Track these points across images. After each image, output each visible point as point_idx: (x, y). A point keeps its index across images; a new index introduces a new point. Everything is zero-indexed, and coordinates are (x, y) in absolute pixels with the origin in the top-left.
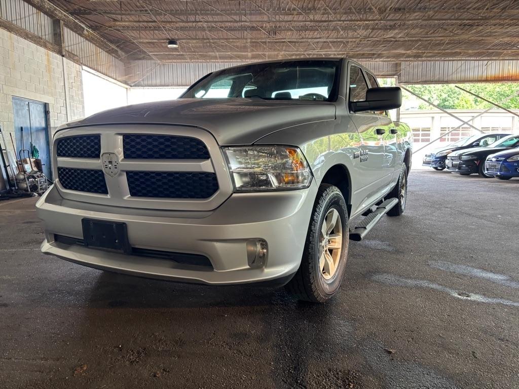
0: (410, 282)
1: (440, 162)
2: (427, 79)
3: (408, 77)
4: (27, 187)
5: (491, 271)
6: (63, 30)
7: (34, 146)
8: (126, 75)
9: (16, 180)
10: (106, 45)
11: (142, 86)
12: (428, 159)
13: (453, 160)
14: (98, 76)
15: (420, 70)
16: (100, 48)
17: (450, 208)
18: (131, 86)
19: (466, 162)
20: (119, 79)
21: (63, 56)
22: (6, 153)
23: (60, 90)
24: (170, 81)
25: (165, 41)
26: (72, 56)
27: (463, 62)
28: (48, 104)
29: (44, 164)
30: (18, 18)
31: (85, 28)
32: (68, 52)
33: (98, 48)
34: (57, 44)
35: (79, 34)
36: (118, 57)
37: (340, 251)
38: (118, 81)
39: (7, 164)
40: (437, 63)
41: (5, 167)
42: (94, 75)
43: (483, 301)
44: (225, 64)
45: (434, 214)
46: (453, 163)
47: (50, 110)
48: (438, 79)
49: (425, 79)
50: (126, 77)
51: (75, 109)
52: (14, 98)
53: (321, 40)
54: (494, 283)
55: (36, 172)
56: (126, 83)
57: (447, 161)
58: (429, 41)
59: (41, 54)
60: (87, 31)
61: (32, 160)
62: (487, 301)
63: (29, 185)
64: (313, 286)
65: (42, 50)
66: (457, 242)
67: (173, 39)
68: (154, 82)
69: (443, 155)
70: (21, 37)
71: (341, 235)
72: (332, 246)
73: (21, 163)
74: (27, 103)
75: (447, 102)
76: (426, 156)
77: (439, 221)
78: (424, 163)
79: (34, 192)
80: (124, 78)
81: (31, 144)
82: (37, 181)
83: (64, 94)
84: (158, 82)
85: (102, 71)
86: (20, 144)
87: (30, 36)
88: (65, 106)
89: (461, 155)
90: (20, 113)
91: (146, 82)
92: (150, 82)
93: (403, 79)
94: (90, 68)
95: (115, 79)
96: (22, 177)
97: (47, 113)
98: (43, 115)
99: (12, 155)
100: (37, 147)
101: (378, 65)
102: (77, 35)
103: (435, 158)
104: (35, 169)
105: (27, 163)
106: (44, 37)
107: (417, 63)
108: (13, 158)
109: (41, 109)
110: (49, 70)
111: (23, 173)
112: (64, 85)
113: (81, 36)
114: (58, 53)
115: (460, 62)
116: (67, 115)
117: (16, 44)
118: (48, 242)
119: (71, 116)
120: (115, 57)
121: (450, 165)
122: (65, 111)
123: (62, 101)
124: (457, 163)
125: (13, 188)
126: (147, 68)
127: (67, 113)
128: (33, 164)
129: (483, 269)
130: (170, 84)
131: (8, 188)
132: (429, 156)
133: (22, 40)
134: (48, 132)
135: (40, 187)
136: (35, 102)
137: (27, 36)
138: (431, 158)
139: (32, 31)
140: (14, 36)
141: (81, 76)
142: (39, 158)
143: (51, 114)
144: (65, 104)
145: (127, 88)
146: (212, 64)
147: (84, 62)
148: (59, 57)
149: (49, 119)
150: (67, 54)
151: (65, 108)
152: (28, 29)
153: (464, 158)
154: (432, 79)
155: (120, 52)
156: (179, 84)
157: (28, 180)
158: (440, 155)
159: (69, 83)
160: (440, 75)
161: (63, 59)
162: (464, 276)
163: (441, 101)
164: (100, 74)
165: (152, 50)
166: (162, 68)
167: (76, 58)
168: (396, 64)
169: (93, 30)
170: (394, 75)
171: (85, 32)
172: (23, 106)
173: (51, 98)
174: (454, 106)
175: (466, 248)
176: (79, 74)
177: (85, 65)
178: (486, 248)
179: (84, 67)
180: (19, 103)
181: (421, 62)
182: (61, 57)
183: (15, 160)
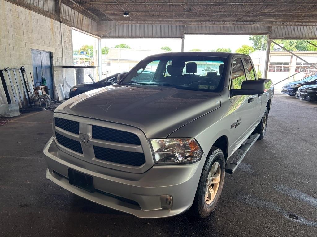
0: (261, 203)
1: (293, 92)
2: (289, 37)
3: (276, 35)
4: (40, 104)
5: (313, 196)
6: (61, 5)
7: (44, 78)
8: (98, 31)
9: (34, 99)
10: (87, 12)
11: (107, 37)
12: (285, 89)
13: (301, 92)
14: (81, 32)
15: (284, 31)
16: (82, 14)
17: (295, 134)
18: (101, 37)
19: (310, 94)
20: (93, 33)
21: (61, 22)
22: (28, 84)
23: (59, 43)
24: (124, 35)
25: (122, 12)
26: (66, 22)
27: (313, 27)
28: (52, 52)
29: (49, 90)
30: (34, 2)
31: (74, 3)
32: (64, 19)
33: (82, 15)
34: (57, 15)
35: (70, 7)
36: (94, 19)
37: (218, 184)
38: (93, 34)
39: (29, 91)
40: (296, 27)
41: (27, 92)
42: (79, 31)
43: (304, 223)
44: (159, 25)
45: (283, 139)
46: (302, 93)
47: (53, 56)
48: (296, 36)
49: (287, 37)
50: (98, 32)
51: (67, 54)
52: (32, 50)
53: (220, 13)
54: (313, 207)
55: (45, 95)
56: (98, 35)
57: (297, 92)
58: (291, 14)
59: (48, 21)
60: (75, 5)
61: (43, 87)
62: (307, 223)
63: (40, 103)
64: (200, 212)
65: (48, 19)
66: (295, 167)
67: (126, 12)
68: (115, 35)
69: (295, 87)
70: (36, 12)
71: (220, 175)
72: (214, 182)
73: (36, 89)
74: (40, 52)
75: (302, 45)
76: (284, 87)
77: (286, 147)
78: (282, 91)
79: (44, 107)
80: (97, 33)
81: (42, 77)
82: (45, 101)
83: (61, 45)
84: (117, 35)
85: (83, 29)
86: (36, 77)
87: (41, 11)
88: (62, 53)
89: (307, 89)
90: (36, 58)
91: (110, 35)
92: (112, 35)
93: (273, 35)
94: (77, 28)
95: (92, 34)
96: (37, 98)
97: (51, 57)
98: (49, 59)
99: (31, 85)
100: (45, 79)
101: (257, 27)
102: (69, 8)
103: (290, 89)
104: (44, 93)
105: (40, 89)
106: (49, 10)
107: (283, 26)
108: (32, 86)
109: (48, 55)
110: (53, 31)
111: (37, 96)
112: (62, 40)
113: (72, 8)
114: (58, 21)
115: (312, 27)
116: (63, 58)
117: (33, 17)
118: (50, 172)
119: (65, 58)
120: (91, 19)
121: (299, 95)
122: (62, 56)
123: (60, 50)
124: (304, 94)
125: (32, 105)
126: (111, 27)
127: (63, 57)
128: (43, 90)
129: (308, 194)
130: (124, 36)
131: (29, 104)
132: (286, 87)
133: (37, 14)
134: (52, 69)
135: (47, 105)
136: (44, 51)
137: (39, 11)
138: (287, 89)
139: (43, 8)
140: (32, 12)
141: (71, 33)
142: (47, 86)
143: (54, 58)
144: (61, 52)
145: (98, 38)
146: (151, 25)
147: (73, 25)
148: (58, 23)
149: (52, 61)
150: (63, 21)
151: (62, 54)
152: (40, 6)
153: (309, 91)
154: (292, 36)
155: (95, 16)
156: (130, 36)
157: (40, 100)
158: (294, 87)
159: (64, 38)
160: (298, 34)
161: (60, 24)
162: (296, 199)
163: (298, 44)
164: (82, 31)
165: (114, 17)
166: (120, 26)
167: (68, 22)
168: (269, 27)
169: (79, 4)
170: (267, 33)
171: (74, 6)
172: (37, 55)
173: (54, 48)
174: (306, 47)
175: (299, 174)
176: (70, 33)
177: (74, 27)
178: (313, 174)
179: (73, 28)
180: (35, 53)
181: (286, 26)
182: (59, 23)
183: (33, 88)
